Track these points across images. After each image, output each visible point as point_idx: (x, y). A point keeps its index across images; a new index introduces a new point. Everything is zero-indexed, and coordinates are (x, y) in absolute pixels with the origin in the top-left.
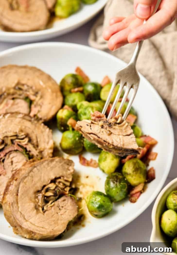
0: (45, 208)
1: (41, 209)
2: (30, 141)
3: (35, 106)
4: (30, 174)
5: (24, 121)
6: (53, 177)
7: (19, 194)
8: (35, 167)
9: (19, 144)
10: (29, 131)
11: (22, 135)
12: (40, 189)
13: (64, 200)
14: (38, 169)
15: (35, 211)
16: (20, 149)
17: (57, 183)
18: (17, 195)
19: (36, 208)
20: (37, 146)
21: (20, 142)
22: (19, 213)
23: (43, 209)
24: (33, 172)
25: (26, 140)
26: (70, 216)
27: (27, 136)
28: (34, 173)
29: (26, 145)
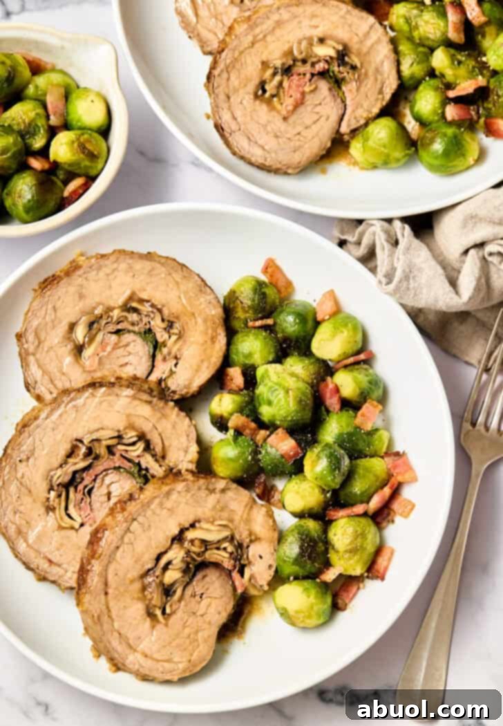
0: (168, 610)
1: (158, 612)
2: (148, 447)
3: (164, 359)
4: (126, 540)
5: (136, 402)
6: (176, 531)
7: (110, 591)
8: (134, 520)
9: (124, 454)
10: (147, 427)
11: (131, 437)
12: (149, 566)
13: (204, 577)
14: (140, 523)
15: (148, 620)
16: (127, 465)
17: (186, 544)
18: (106, 594)
19: (150, 614)
20: (164, 457)
21: (126, 451)
22: (116, 634)
23: (164, 612)
24: (130, 532)
25: (141, 446)
26: (219, 613)
27: (142, 437)
28: (133, 533)
29: (138, 456)
